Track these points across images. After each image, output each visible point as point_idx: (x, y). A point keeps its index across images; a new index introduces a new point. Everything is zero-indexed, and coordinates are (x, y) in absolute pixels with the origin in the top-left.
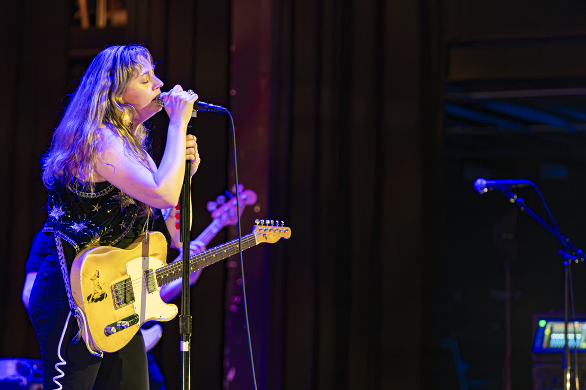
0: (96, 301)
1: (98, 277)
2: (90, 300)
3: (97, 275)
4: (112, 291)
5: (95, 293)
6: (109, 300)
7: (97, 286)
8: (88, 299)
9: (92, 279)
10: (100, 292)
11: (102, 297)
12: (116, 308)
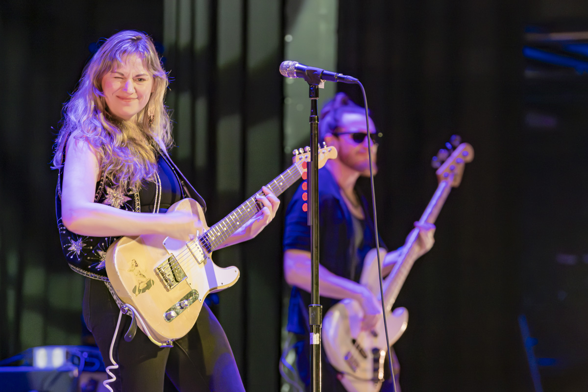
0: (144, 290)
1: (137, 266)
2: (137, 292)
3: (135, 264)
4: (157, 274)
5: (140, 284)
6: (158, 285)
7: (139, 276)
8: (134, 291)
9: (130, 271)
10: (145, 281)
11: (149, 285)
12: (168, 290)
